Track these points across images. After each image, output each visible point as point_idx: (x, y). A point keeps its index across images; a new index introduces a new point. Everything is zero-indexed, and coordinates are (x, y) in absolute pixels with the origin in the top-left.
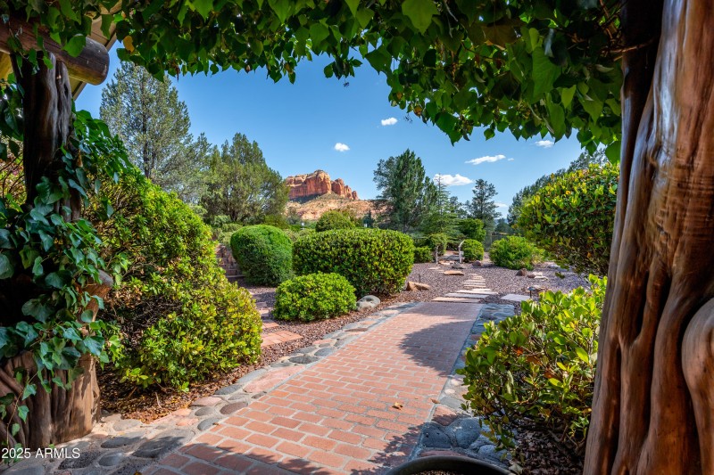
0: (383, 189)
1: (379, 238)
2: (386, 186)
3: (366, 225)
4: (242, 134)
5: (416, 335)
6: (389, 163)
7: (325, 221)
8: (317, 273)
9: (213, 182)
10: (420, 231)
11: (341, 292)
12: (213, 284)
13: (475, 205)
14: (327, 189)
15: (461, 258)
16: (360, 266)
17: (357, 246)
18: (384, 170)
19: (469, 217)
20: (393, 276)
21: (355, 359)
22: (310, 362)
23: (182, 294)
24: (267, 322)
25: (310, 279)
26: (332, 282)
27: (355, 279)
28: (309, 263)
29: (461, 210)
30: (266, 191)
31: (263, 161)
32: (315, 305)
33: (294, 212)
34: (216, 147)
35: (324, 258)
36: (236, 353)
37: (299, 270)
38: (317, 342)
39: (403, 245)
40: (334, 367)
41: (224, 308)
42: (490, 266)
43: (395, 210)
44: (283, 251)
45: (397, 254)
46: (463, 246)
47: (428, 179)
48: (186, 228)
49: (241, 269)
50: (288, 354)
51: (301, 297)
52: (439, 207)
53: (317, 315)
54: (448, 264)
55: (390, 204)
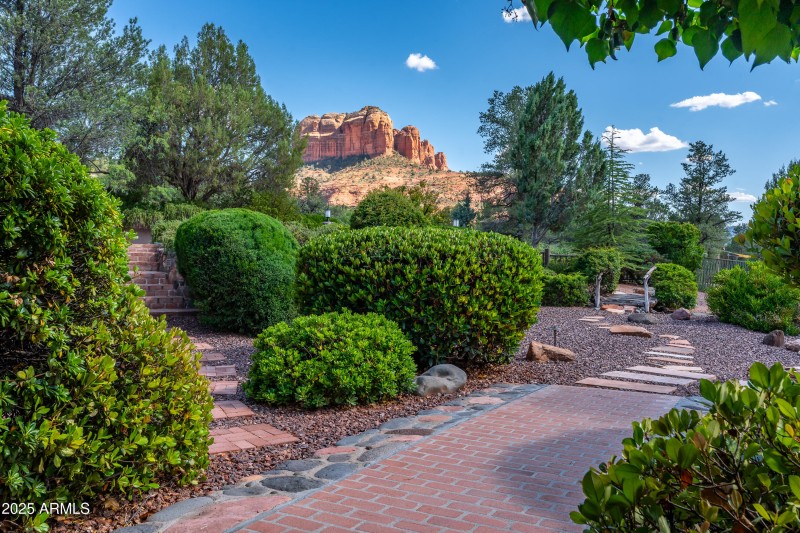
0: (497, 152)
1: (472, 248)
2: (503, 144)
3: (456, 223)
4: (216, 27)
5: (529, 449)
6: (513, 99)
7: (370, 210)
8: (341, 312)
9: (151, 119)
10: (569, 240)
11: (385, 354)
12: (118, 316)
13: (686, 195)
14: (385, 145)
15: (648, 302)
16: (428, 303)
17: (425, 261)
18: (501, 112)
19: (673, 217)
20: (496, 328)
21: (395, 488)
22: (302, 488)
23: (50, 332)
24: (231, 405)
25: (323, 324)
26: (368, 332)
27: (417, 329)
28: (326, 290)
29: (657, 203)
30: (258, 144)
31: (255, 81)
32: (330, 376)
33: (315, 188)
34: (162, 49)
35: (358, 282)
36: (152, 460)
37: (307, 304)
38: (324, 450)
39: (520, 265)
40: (350, 502)
41: (136, 367)
42: (708, 322)
43: (520, 196)
44: (278, 265)
45: (508, 283)
46: (654, 275)
47: (588, 135)
48: (68, 199)
49: (192, 297)
50: (264, 470)
51: (303, 359)
52: (611, 193)
53: (333, 397)
54: (620, 311)
55: (508, 182)
